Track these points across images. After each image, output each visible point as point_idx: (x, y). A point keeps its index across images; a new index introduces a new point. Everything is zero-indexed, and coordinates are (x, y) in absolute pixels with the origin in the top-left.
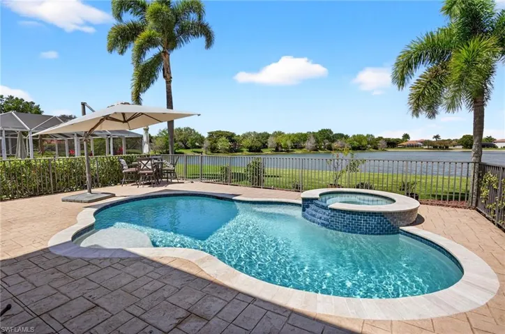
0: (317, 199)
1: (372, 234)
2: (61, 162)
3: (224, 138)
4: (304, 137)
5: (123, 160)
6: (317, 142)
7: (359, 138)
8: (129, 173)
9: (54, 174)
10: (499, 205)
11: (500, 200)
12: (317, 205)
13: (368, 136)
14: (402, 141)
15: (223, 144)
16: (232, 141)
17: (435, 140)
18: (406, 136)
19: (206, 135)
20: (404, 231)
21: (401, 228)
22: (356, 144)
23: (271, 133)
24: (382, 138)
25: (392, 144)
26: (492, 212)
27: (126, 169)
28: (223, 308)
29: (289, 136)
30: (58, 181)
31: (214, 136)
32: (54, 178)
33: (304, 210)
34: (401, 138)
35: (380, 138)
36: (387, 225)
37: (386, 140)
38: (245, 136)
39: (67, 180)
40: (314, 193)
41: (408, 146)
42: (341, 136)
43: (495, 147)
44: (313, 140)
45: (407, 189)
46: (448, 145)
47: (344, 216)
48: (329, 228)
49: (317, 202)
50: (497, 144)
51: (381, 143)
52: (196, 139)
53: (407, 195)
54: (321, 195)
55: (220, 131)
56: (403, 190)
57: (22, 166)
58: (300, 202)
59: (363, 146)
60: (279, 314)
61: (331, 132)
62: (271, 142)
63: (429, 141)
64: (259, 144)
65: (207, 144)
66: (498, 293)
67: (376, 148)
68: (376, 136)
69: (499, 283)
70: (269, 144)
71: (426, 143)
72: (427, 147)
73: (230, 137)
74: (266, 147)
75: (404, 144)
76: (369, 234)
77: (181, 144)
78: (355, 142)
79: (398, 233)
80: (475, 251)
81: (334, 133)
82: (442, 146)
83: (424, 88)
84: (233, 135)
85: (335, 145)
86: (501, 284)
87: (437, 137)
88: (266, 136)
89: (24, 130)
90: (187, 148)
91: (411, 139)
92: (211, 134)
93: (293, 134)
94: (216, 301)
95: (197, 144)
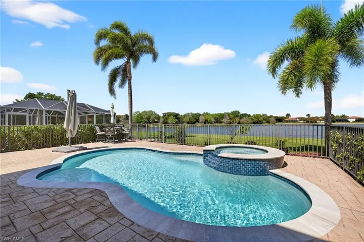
0: (213, 151)
1: (249, 175)
2: (58, 128)
3: (172, 117)
4: (222, 116)
5: (97, 127)
6: (231, 119)
7: (257, 116)
8: (100, 135)
9: (52, 135)
10: (344, 154)
11: (345, 151)
12: (213, 155)
13: (264, 115)
14: (286, 118)
15: (171, 120)
16: (178, 118)
17: (307, 117)
18: (288, 115)
19: (161, 115)
20: (273, 173)
21: (270, 171)
22: (256, 120)
23: (202, 113)
24: (272, 116)
25: (279, 120)
26: (340, 160)
27: (99, 133)
28: (104, 230)
29: (213, 115)
30: (55, 139)
31: (167, 116)
32: (52, 137)
33: (204, 159)
34: (285, 116)
35: (271, 116)
36: (260, 168)
37: (275, 117)
38: (185, 116)
39: (61, 139)
40: (212, 147)
41: (290, 121)
42: (245, 115)
43: (348, 121)
44: (228, 117)
45: (281, 146)
46: (316, 120)
47: (229, 162)
48: (219, 171)
49: (214, 153)
50: (349, 120)
51: (272, 119)
52: (156, 118)
53: (280, 149)
54: (217, 148)
55: (170, 113)
56: (277, 145)
57: (32, 130)
58: (202, 153)
59: (260, 121)
60: (145, 237)
61: (239, 113)
62: (202, 119)
63: (303, 118)
64: (194, 120)
65: (162, 120)
66: (338, 225)
67: (268, 122)
68: (268, 115)
69: (340, 216)
70: (200, 121)
71: (301, 119)
72: (302, 122)
73: (176, 116)
74: (199, 122)
75: (287, 119)
76: (246, 175)
77: (146, 120)
78: (255, 119)
79: (268, 175)
80: (323, 188)
81: (241, 113)
82: (312, 121)
83: (288, 76)
84: (178, 114)
85: (242, 121)
86: (341, 216)
87: (308, 115)
88: (199, 115)
89: (41, 109)
90: (150, 123)
91: (291, 117)
92: (164, 115)
93: (215, 114)
94: (102, 224)
95: (156, 120)
